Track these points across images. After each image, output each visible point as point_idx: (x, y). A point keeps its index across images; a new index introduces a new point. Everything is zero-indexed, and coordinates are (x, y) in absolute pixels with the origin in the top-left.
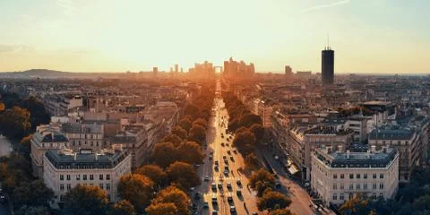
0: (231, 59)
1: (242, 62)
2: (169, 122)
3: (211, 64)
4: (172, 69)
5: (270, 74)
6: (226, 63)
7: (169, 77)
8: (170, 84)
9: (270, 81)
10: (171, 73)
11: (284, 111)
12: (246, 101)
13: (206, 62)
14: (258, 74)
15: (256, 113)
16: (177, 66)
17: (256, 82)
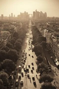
0: (36, 10)
1: (41, 12)
3: (27, 13)
4: (10, 15)
5: (53, 18)
7: (8, 19)
8: (9, 22)
9: (53, 21)
10: (10, 17)
11: (56, 35)
12: (41, 31)
13: (25, 12)
14: (48, 18)
15: (45, 36)
16: (12, 14)
17: (47, 22)
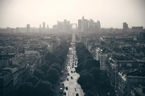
0: (83, 18)
1: (91, 20)
2: (32, 66)
3: (69, 22)
4: (40, 25)
5: (112, 29)
6: (80, 21)
7: (38, 32)
8: (38, 37)
9: (111, 35)
10: (40, 29)
11: (115, 57)
12: (91, 50)
13: (65, 20)
14: (103, 29)
15: (97, 59)
16: (44, 23)
17: (101, 35)
